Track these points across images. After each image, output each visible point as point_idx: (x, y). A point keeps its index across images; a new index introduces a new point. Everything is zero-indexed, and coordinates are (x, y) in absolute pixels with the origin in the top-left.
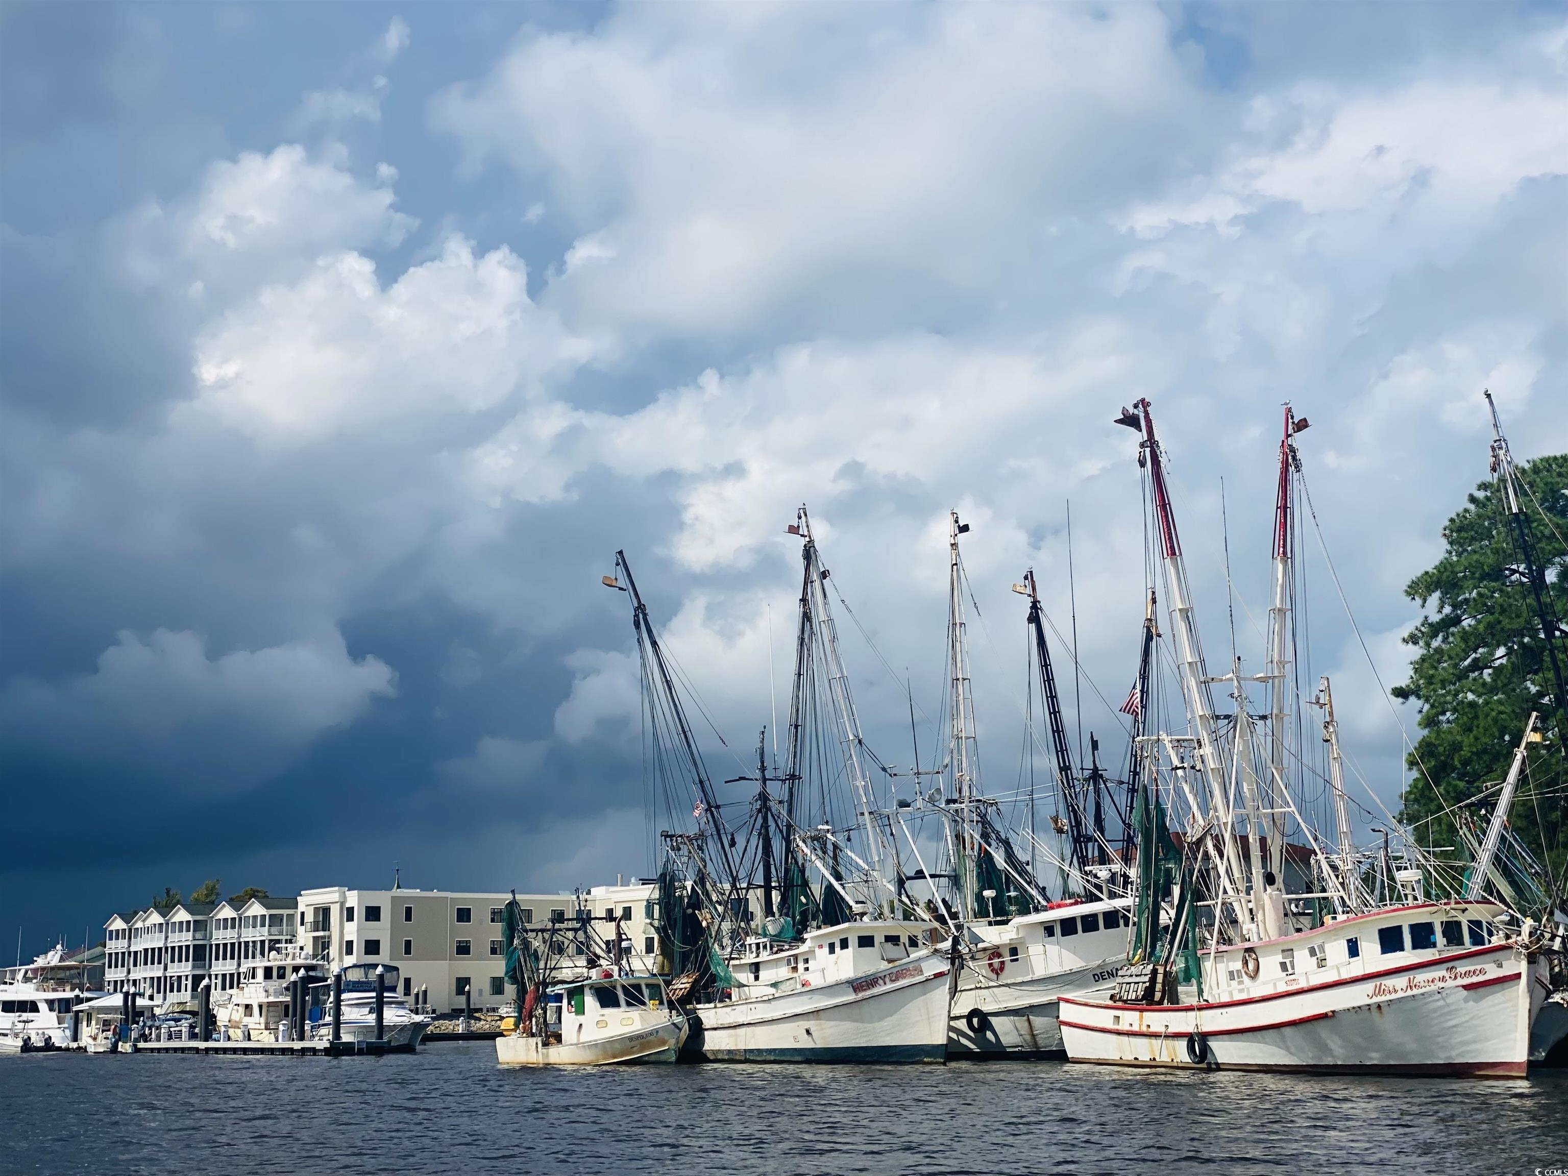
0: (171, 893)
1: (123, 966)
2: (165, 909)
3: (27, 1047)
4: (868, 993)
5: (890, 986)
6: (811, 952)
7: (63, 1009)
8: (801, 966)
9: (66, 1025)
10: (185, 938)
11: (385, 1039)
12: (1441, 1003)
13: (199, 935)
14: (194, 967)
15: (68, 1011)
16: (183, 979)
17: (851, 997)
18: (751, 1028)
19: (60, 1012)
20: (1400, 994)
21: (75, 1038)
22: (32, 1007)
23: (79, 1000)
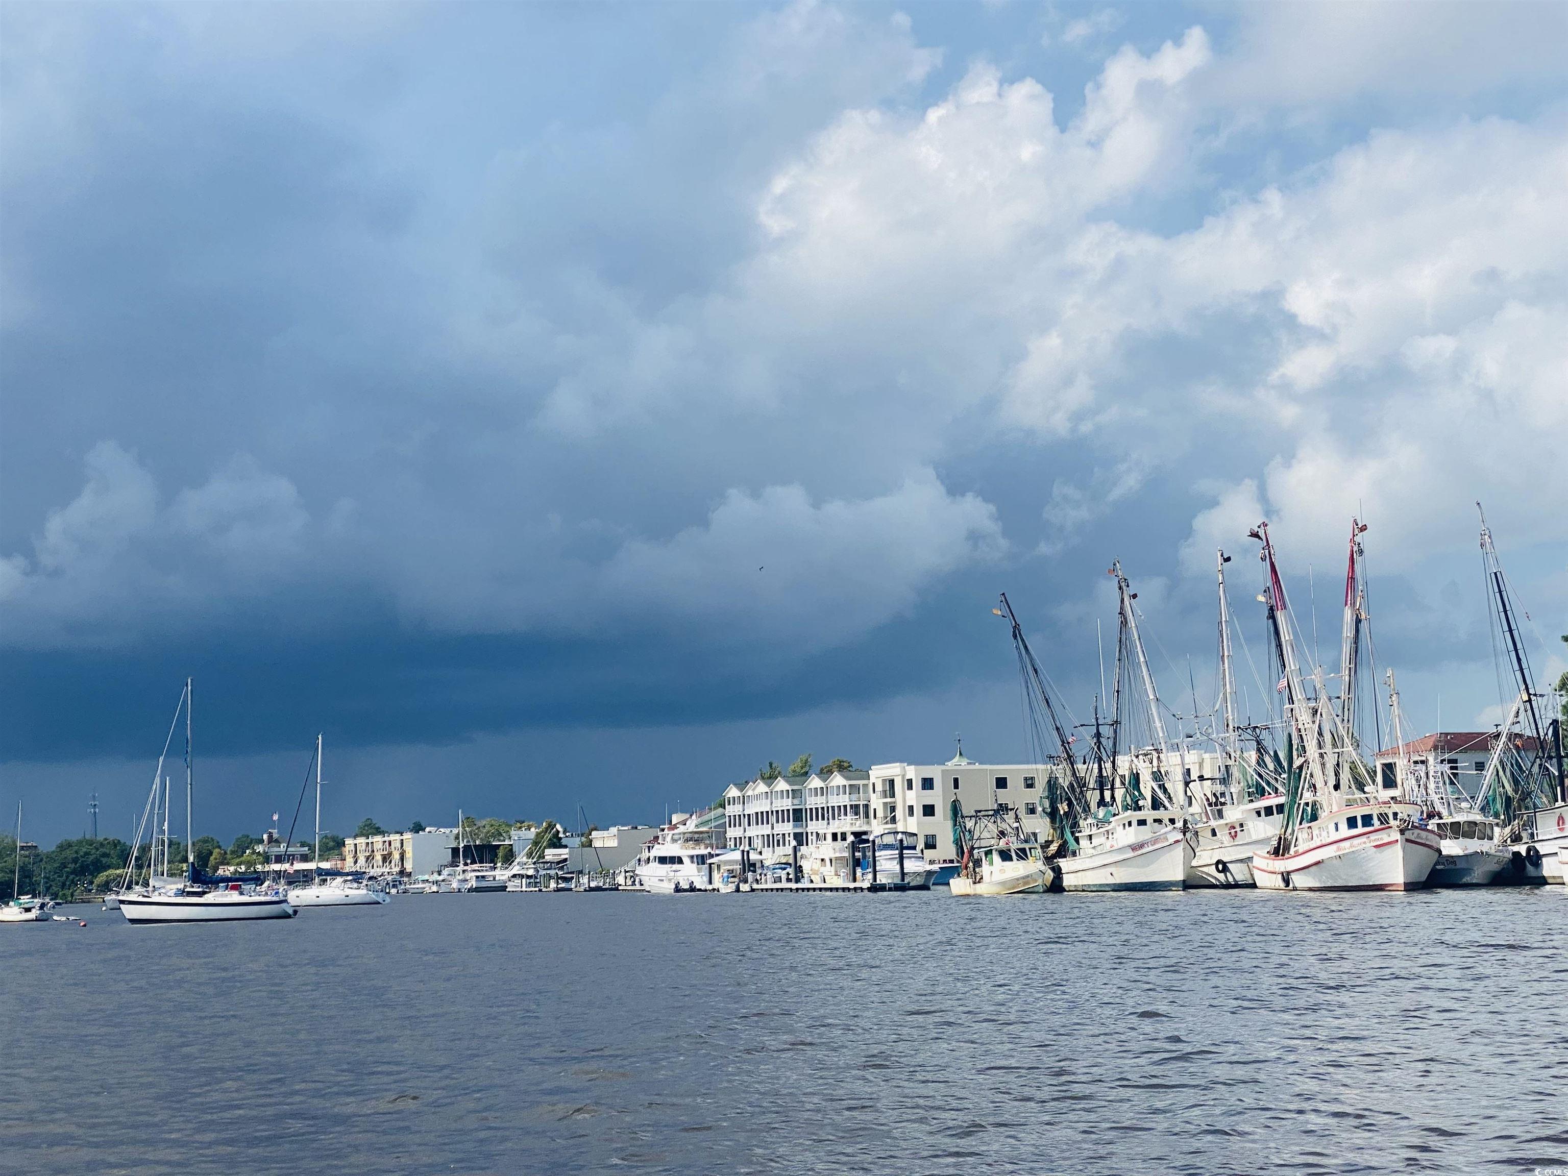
0: (773, 766)
1: (740, 825)
2: (770, 779)
3: (678, 889)
4: (1140, 852)
5: (1151, 848)
6: (1114, 828)
7: (700, 861)
8: (1110, 836)
9: (703, 874)
10: (787, 804)
11: (906, 882)
12: (1365, 855)
13: (796, 801)
14: (795, 826)
15: (703, 863)
16: (787, 836)
17: (1131, 854)
18: (1084, 872)
19: (698, 864)
20: (1347, 851)
21: (710, 882)
22: (680, 861)
23: (711, 856)
